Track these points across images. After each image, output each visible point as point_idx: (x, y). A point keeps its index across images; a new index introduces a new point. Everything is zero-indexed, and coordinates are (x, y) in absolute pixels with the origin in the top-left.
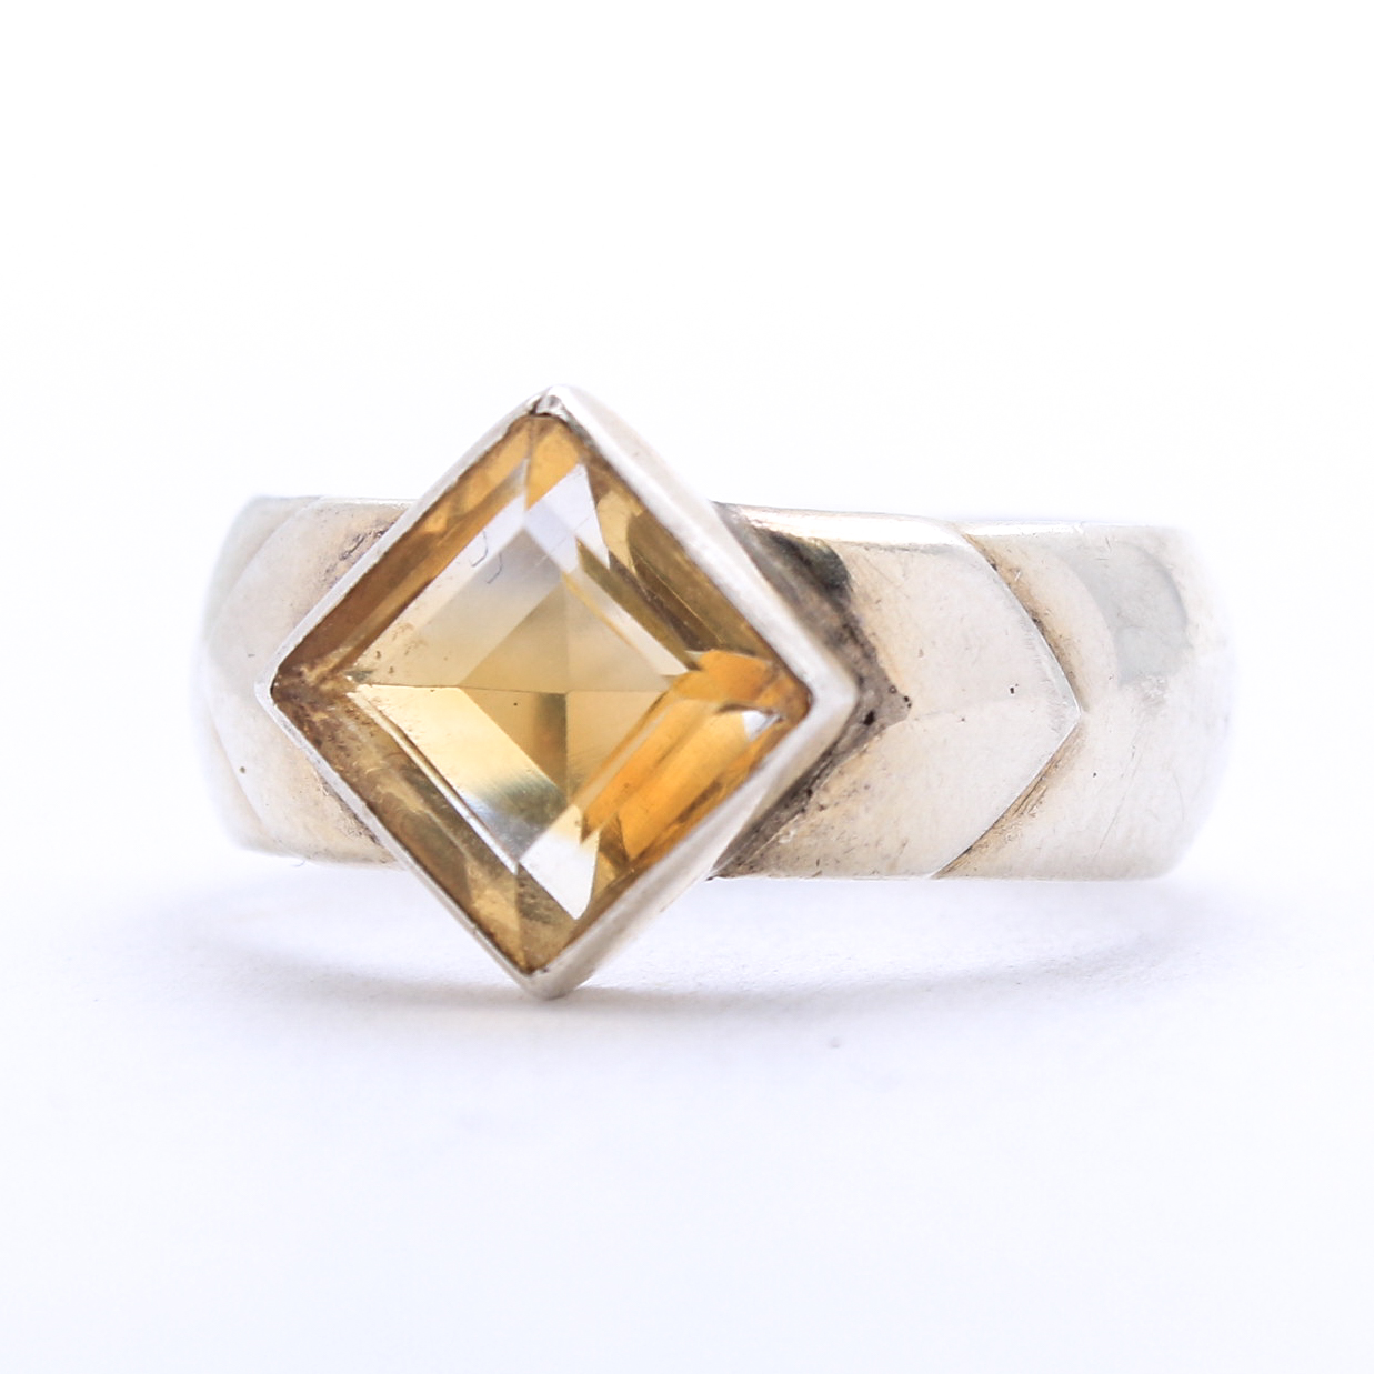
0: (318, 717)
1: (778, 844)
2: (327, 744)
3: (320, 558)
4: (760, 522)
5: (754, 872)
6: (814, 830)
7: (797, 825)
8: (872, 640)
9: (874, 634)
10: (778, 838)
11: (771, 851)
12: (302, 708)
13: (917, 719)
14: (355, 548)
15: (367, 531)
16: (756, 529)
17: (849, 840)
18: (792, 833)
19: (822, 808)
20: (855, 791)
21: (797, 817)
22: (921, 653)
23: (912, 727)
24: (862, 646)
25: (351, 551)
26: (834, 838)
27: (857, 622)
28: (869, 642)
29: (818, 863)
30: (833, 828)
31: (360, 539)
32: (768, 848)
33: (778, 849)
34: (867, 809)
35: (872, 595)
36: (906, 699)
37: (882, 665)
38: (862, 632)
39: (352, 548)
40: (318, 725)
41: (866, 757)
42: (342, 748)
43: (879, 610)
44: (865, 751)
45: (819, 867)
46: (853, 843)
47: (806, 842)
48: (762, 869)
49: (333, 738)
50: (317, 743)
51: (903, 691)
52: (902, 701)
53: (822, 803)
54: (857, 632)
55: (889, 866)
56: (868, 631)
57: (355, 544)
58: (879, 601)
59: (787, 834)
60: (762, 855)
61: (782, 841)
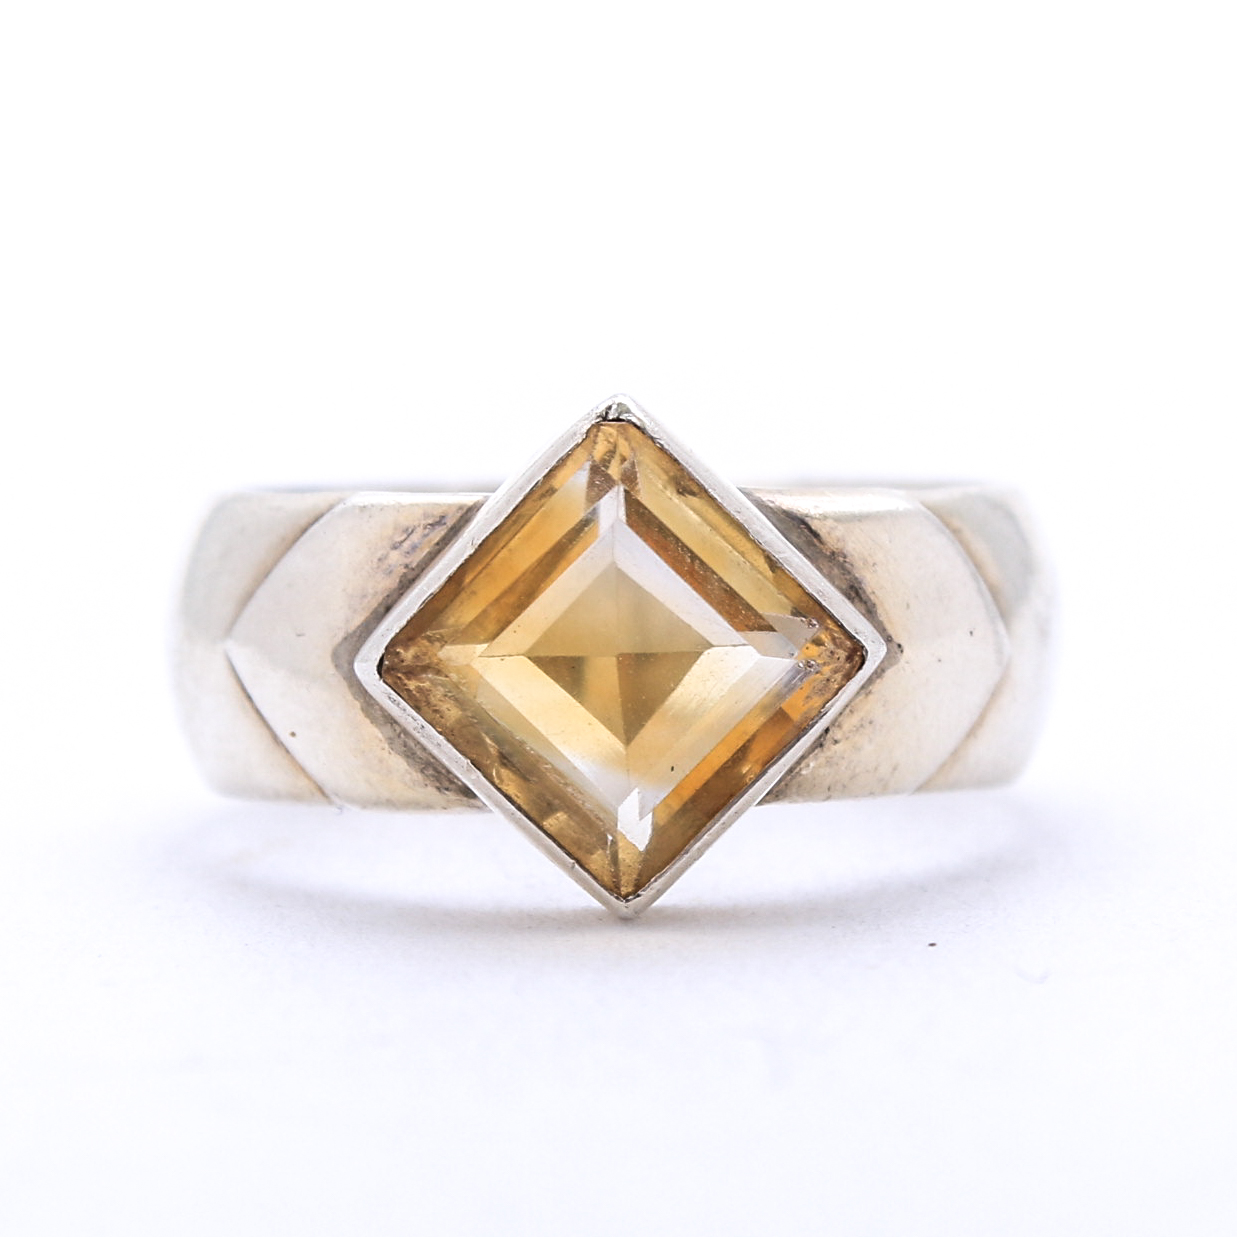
0: (412, 685)
1: (801, 775)
2: (425, 709)
3: (370, 549)
4: (773, 502)
5: (778, 800)
6: (829, 762)
7: (816, 758)
8: (872, 597)
9: (874, 593)
10: (801, 770)
11: (794, 782)
12: (399, 678)
13: (907, 663)
14: (405, 540)
15: (416, 523)
16: (771, 508)
17: (855, 767)
18: (812, 765)
19: (836, 742)
20: (862, 726)
21: (816, 751)
22: (908, 606)
23: (904, 670)
24: (865, 603)
25: (402, 542)
26: (843, 768)
27: (860, 583)
28: (870, 600)
29: (829, 789)
30: (843, 758)
31: (410, 530)
32: (791, 779)
33: (799, 779)
34: (870, 741)
35: (869, 559)
36: (899, 646)
37: (881, 619)
38: (864, 592)
39: (403, 538)
40: (414, 692)
41: (871, 697)
42: (436, 711)
43: (875, 571)
44: (870, 692)
45: (829, 792)
46: (857, 770)
47: (822, 771)
48: (785, 796)
49: (428, 703)
50: (417, 709)
51: (897, 640)
52: (896, 646)
53: (836, 738)
54: (860, 591)
55: (882, 787)
56: (869, 591)
57: (405, 536)
58: (874, 564)
59: (808, 766)
60: (786, 785)
61: (804, 772)
